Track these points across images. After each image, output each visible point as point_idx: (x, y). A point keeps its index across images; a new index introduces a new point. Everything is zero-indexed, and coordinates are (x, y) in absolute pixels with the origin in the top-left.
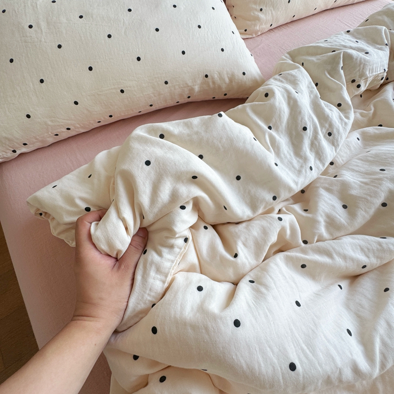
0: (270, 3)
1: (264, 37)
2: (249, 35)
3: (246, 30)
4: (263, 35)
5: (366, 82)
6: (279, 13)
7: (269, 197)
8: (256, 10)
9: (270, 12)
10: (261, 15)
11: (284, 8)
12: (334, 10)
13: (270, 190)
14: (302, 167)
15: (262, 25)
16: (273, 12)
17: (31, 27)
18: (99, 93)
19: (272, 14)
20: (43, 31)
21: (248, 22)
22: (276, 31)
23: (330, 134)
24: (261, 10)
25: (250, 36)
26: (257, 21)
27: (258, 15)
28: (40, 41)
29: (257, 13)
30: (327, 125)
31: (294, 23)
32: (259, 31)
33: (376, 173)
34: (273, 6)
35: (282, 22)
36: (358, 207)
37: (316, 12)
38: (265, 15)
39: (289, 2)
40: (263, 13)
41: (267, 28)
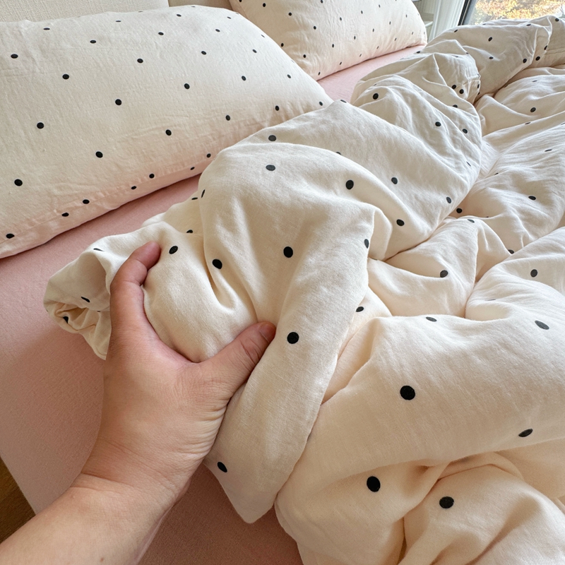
0: (313, 48)
6: (325, 58)
7: (444, 200)
8: (299, 57)
9: (315, 58)
10: (306, 62)
11: (329, 53)
14: (457, 164)
16: (319, 58)
17: (14, 56)
18: (134, 137)
19: (318, 59)
20: (36, 59)
23: (465, 131)
24: (305, 56)
27: (303, 63)
28: (33, 72)
33: (544, 155)
34: (317, 51)
35: (330, 70)
36: (548, 192)
37: (361, 61)
38: (311, 61)
39: (333, 46)
40: (307, 59)
41: (316, 76)
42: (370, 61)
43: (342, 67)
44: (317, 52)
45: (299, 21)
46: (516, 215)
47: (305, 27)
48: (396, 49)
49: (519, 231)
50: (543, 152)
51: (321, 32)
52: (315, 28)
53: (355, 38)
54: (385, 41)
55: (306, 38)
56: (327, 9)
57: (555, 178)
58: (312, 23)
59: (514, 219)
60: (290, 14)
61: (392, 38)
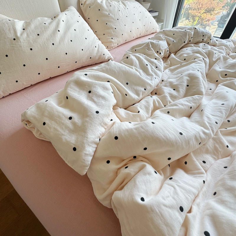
0: (115, 36)
1: (116, 49)
5: (162, 52)
6: (120, 39)
7: (143, 89)
8: (110, 39)
11: (121, 37)
13: (142, 86)
14: (152, 78)
15: (114, 44)
19: (117, 39)
21: (108, 44)
22: (120, 46)
23: (157, 67)
24: (112, 38)
26: (112, 43)
27: (111, 41)
28: (21, 46)
30: (154, 64)
31: (126, 43)
32: (113, 47)
33: (180, 76)
34: (117, 36)
35: (122, 43)
36: (179, 88)
37: (134, 39)
38: (114, 40)
39: (122, 35)
41: (116, 45)
42: (138, 39)
43: (127, 41)
44: (117, 37)
45: (110, 26)
46: (167, 95)
47: (112, 28)
49: (167, 100)
50: (180, 75)
51: (118, 30)
52: (116, 29)
53: (131, 31)
54: (143, 32)
55: (113, 32)
56: (120, 22)
57: (181, 83)
58: (115, 27)
59: (166, 96)
60: (107, 24)
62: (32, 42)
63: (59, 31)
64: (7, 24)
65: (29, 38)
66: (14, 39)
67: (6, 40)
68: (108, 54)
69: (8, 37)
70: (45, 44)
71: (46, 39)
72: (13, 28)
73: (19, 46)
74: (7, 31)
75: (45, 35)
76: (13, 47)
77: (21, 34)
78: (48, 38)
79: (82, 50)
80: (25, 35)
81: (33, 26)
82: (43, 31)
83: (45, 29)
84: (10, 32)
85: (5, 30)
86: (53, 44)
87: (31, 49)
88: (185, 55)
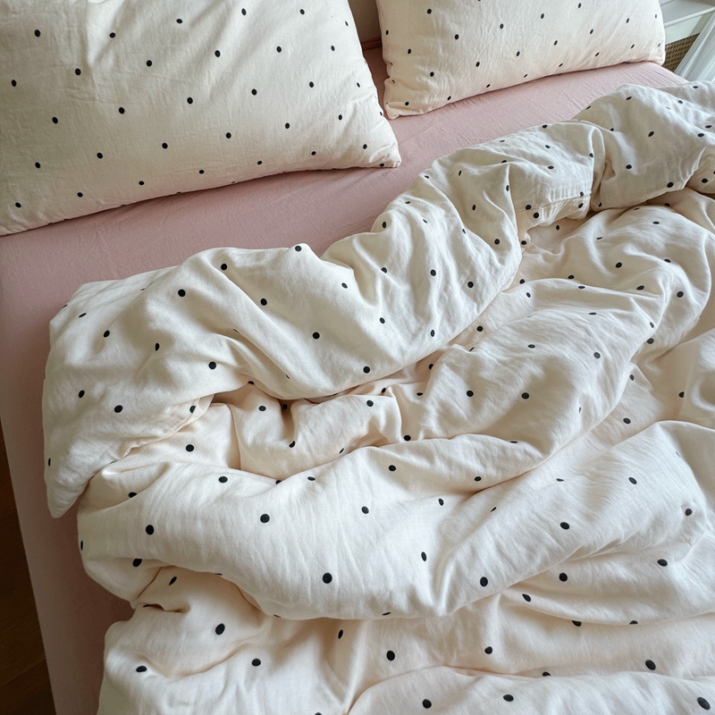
0: (446, 65)
2: (413, 110)
3: (407, 104)
4: (437, 112)
6: (461, 80)
8: (423, 74)
9: (446, 79)
10: (431, 82)
11: (469, 74)
12: (562, 77)
15: (433, 97)
16: (452, 79)
19: (449, 81)
21: (411, 91)
22: (458, 106)
24: (432, 74)
25: (415, 113)
26: (426, 91)
27: (427, 82)
29: (424, 79)
31: (491, 95)
32: (429, 106)
34: (452, 69)
35: (468, 94)
37: (528, 80)
38: (439, 82)
39: (478, 64)
40: (435, 79)
41: (443, 101)
43: (490, 89)
44: (451, 71)
45: (437, 23)
47: (443, 33)
48: (598, 66)
51: (464, 43)
52: (457, 37)
53: (518, 54)
54: (576, 57)
55: (441, 50)
56: (484, 10)
58: (455, 29)
60: (429, 11)
61: (590, 53)
62: (127, 88)
63: (218, 54)
64: (64, 16)
65: (119, 72)
66: (78, 72)
67: (55, 72)
68: (385, 146)
69: (61, 61)
70: (164, 96)
71: (172, 80)
72: (79, 31)
73: (87, 96)
74: (62, 41)
75: (168, 65)
76: (72, 96)
77: (100, 58)
78: (177, 78)
79: (287, 126)
80: (109, 61)
81: (138, 28)
82: (165, 52)
83: (173, 42)
84: (70, 45)
85: (56, 35)
86: (190, 101)
87: (122, 111)
88: (631, 250)
